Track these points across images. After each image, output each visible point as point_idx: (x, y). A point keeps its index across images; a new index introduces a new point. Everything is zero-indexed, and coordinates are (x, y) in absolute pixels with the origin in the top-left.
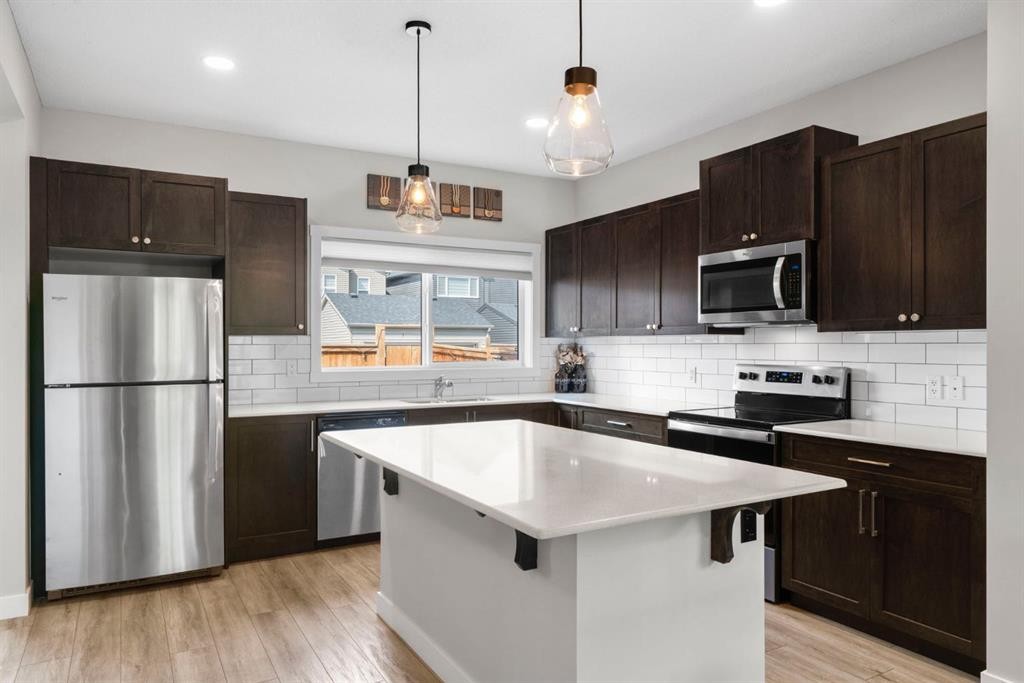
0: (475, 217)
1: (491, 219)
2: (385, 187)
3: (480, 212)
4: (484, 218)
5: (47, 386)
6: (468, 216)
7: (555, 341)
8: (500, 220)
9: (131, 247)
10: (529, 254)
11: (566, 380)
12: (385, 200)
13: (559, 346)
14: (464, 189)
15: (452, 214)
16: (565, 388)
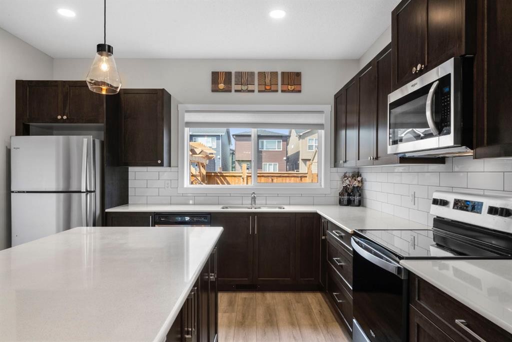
0: (282, 91)
1: (293, 91)
2: (222, 78)
3: (285, 88)
4: (289, 91)
5: (13, 192)
6: (277, 91)
7: (341, 171)
8: (300, 91)
9: (57, 121)
10: (322, 112)
11: (346, 197)
12: (221, 86)
13: (345, 173)
14: (274, 74)
15: (265, 91)
16: (345, 202)
